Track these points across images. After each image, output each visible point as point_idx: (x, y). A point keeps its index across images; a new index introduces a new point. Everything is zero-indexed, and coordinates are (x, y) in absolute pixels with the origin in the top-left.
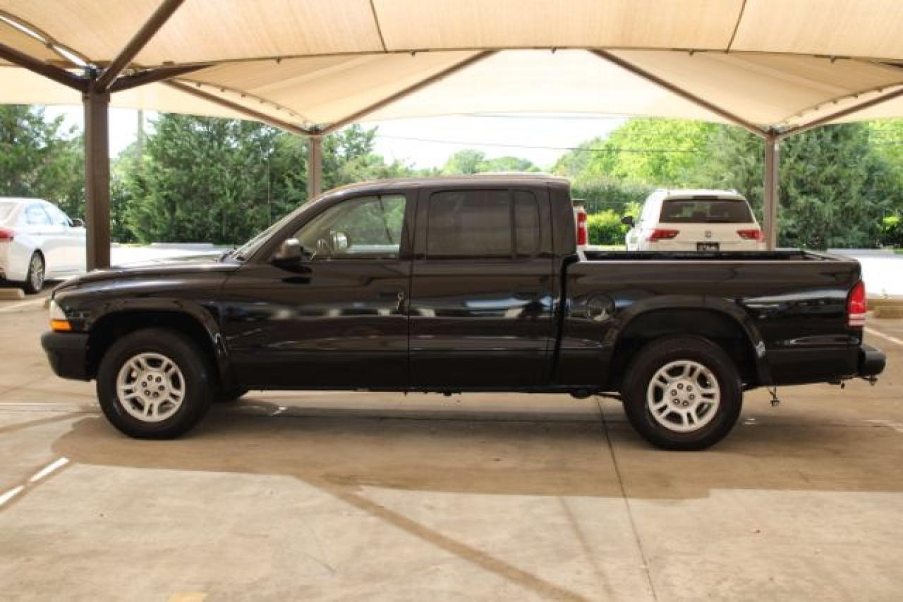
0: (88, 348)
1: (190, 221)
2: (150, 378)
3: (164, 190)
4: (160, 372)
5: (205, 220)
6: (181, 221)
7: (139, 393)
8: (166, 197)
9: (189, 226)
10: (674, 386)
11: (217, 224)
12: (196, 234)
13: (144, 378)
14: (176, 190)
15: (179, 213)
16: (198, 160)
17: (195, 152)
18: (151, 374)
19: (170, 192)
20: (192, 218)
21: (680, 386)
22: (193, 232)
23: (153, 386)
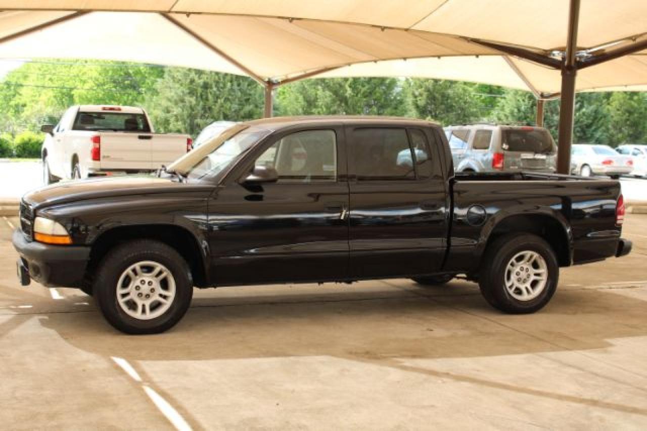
0: (89, 259)
2: (143, 282)
4: (152, 277)
7: (133, 296)
13: (138, 283)
18: (144, 279)
23: (145, 289)
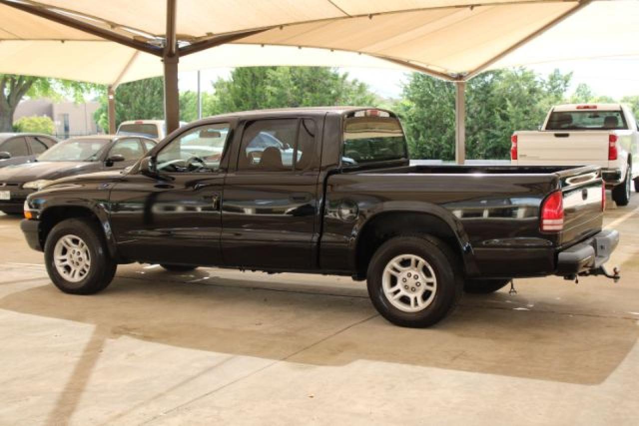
1: (430, 144)
3: (411, 123)
5: (440, 143)
6: (422, 145)
8: (414, 127)
9: (428, 148)
10: (404, 275)
11: (448, 146)
12: (434, 153)
14: (420, 122)
15: (421, 138)
16: (435, 100)
17: (433, 95)
19: (415, 124)
20: (431, 141)
21: (409, 275)
22: (431, 152)
